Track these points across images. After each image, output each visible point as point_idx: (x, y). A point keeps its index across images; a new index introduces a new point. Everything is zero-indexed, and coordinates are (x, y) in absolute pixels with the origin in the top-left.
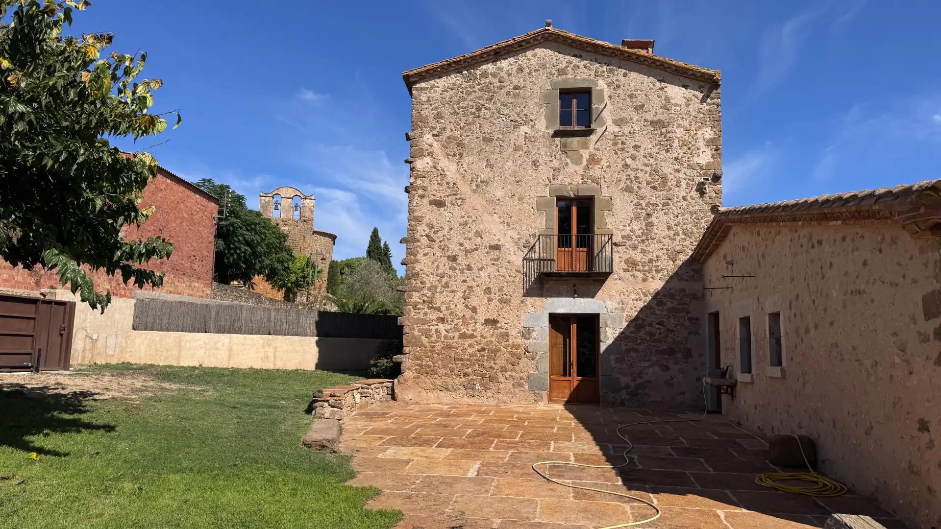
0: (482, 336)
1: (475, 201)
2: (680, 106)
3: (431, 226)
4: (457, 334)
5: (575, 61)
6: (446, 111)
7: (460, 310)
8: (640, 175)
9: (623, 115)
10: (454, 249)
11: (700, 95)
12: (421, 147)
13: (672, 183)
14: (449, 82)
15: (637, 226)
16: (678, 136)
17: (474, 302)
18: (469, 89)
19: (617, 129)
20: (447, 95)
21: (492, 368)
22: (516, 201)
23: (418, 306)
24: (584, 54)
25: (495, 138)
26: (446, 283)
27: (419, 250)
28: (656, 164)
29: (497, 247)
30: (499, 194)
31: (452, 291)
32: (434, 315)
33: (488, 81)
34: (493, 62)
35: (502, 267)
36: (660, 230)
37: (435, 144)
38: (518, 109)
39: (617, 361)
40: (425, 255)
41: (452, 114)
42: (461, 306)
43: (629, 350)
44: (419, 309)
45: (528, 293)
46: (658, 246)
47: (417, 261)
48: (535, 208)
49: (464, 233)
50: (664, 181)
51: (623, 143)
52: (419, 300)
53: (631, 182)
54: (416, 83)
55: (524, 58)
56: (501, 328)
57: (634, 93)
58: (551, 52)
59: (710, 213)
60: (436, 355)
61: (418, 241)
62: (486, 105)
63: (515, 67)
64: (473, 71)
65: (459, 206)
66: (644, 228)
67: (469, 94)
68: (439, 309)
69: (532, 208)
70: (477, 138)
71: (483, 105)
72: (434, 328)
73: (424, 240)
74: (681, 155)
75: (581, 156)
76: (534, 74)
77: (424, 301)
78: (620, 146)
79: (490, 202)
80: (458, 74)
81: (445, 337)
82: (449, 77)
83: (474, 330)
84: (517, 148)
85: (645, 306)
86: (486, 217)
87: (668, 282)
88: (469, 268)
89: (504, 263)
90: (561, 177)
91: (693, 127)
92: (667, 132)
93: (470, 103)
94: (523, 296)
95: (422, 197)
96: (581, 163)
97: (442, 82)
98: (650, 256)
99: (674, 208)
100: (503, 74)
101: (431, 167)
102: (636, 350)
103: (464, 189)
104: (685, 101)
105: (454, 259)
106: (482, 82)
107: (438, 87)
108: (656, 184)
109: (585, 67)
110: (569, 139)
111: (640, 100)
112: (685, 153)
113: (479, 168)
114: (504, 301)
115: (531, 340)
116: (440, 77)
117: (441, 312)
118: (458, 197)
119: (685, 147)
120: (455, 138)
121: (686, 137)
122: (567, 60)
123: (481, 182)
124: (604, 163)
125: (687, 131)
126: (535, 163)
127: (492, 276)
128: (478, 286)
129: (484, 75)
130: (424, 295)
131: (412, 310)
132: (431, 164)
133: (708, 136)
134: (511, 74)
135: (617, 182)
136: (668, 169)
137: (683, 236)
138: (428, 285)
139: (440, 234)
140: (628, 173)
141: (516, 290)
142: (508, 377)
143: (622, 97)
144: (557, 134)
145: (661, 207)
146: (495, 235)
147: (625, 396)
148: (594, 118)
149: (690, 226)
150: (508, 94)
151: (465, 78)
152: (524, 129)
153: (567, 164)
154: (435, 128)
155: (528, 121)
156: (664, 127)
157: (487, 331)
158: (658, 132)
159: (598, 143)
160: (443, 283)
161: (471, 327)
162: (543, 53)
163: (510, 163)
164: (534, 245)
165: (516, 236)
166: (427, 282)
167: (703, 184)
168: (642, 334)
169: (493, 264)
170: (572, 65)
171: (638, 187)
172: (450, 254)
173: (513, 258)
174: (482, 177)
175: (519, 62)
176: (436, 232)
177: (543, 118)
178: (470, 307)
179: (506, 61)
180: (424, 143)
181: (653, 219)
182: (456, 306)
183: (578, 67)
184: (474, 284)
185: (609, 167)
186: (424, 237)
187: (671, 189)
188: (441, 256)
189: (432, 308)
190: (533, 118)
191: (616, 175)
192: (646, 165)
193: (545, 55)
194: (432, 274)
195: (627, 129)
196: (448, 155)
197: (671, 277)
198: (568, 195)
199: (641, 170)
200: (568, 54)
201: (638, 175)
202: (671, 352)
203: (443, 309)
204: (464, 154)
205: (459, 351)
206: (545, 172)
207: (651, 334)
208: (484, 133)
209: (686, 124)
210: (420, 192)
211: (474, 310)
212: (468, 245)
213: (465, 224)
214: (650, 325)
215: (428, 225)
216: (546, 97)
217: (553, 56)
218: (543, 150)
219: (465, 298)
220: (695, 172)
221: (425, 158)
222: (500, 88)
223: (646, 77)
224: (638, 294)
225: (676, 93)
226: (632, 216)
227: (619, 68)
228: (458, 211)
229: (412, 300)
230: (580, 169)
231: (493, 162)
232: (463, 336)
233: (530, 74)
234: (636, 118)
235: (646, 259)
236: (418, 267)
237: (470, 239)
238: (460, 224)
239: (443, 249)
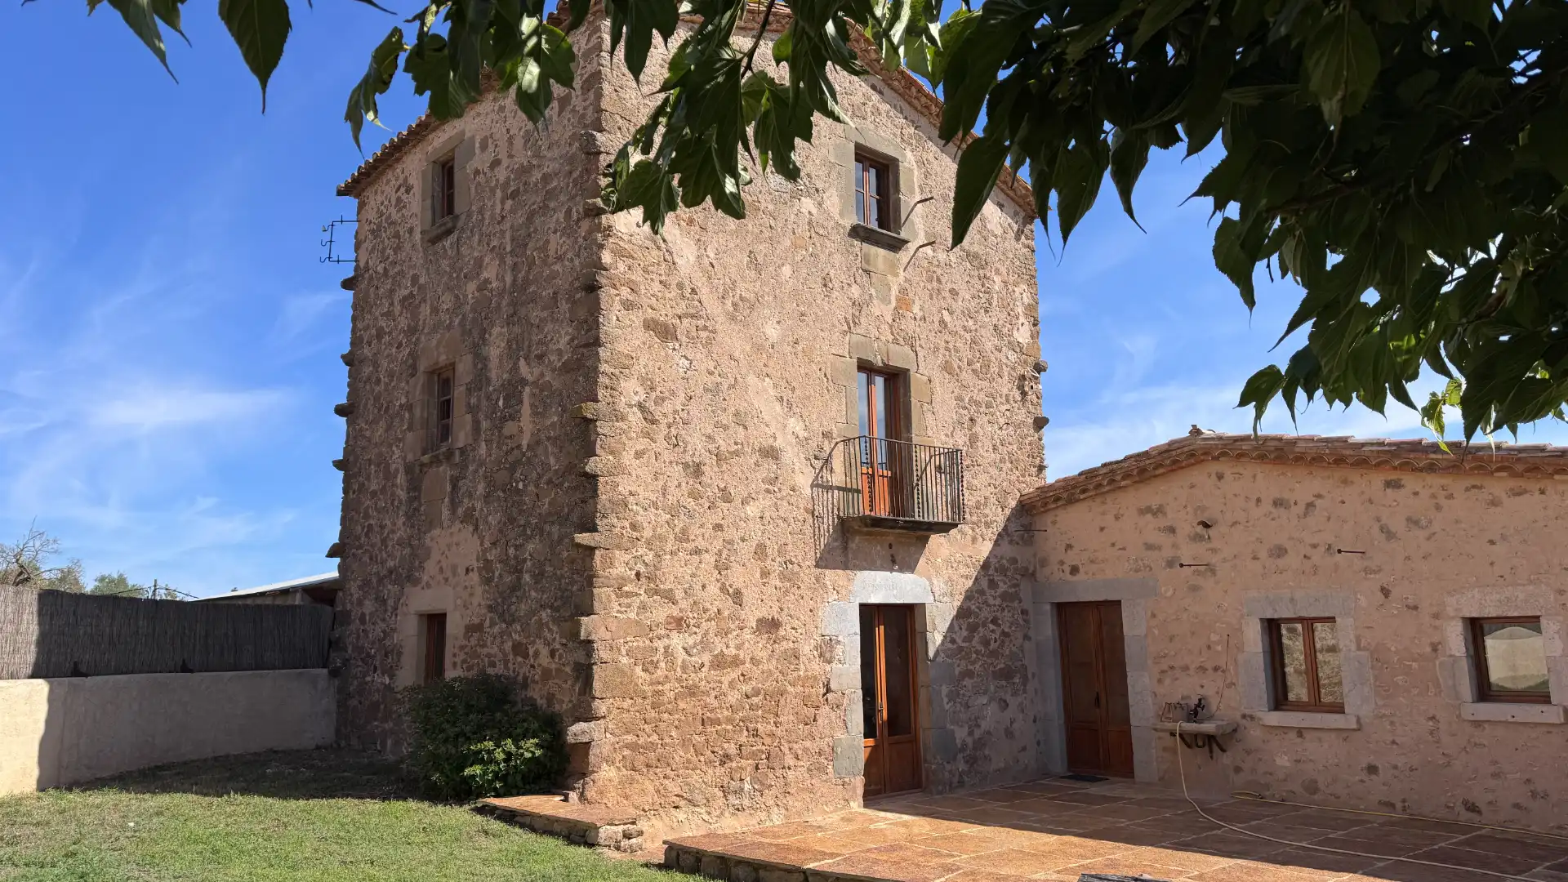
0: (752, 660)
1: (731, 340)
2: (996, 237)
3: (648, 385)
4: (707, 658)
7: (712, 597)
9: (938, 229)
10: (696, 446)
11: (1015, 228)
15: (961, 439)
16: (997, 288)
17: (736, 579)
19: (930, 252)
22: (800, 357)
23: (625, 589)
24: (886, 90)
25: (762, 207)
26: (684, 531)
27: (623, 439)
28: (976, 330)
29: (770, 454)
30: (773, 332)
31: (697, 552)
32: (660, 612)
35: (782, 499)
36: (985, 449)
39: (950, 696)
40: (638, 455)
42: (713, 589)
43: (963, 675)
44: (628, 595)
47: (622, 470)
48: (829, 376)
49: (713, 412)
51: (938, 280)
52: (629, 572)
53: (950, 356)
56: (784, 638)
61: (623, 417)
65: (704, 346)
66: (968, 443)
68: (670, 597)
69: (825, 376)
72: (660, 646)
73: (635, 417)
75: (889, 288)
77: (638, 575)
78: (935, 284)
79: (758, 348)
81: (685, 668)
83: (740, 646)
84: (798, 242)
85: (976, 590)
86: (752, 379)
87: (997, 544)
88: (726, 496)
89: (785, 490)
90: (864, 322)
91: (1011, 279)
92: (986, 277)
94: (817, 566)
95: (628, 306)
96: (889, 302)
99: (998, 414)
101: (646, 238)
102: (971, 674)
103: (712, 307)
104: (1001, 230)
105: (697, 470)
108: (978, 367)
109: (888, 116)
110: (873, 250)
114: (788, 577)
115: (834, 665)
117: (675, 603)
118: (701, 323)
123: (741, 299)
124: (917, 309)
125: (1005, 282)
126: (825, 282)
127: (767, 518)
128: (743, 540)
130: (637, 559)
131: (612, 596)
135: (935, 350)
136: (988, 343)
138: (647, 533)
139: (667, 407)
140: (946, 338)
141: (807, 552)
142: (799, 752)
143: (934, 193)
144: (857, 233)
145: (984, 408)
146: (767, 426)
148: (902, 218)
149: (1015, 448)
152: (807, 205)
153: (870, 298)
155: (812, 190)
156: (982, 267)
157: (762, 646)
159: (908, 269)
160: (677, 530)
161: (733, 639)
163: (788, 270)
164: (830, 456)
165: (802, 433)
166: (645, 525)
167: (1023, 377)
168: (976, 641)
169: (768, 491)
171: (959, 367)
172: (688, 459)
173: (798, 480)
174: (743, 289)
176: (659, 401)
177: (835, 192)
178: (730, 591)
181: (978, 429)
182: (704, 587)
183: (878, 111)
184: (735, 536)
185: (923, 319)
186: (635, 409)
187: (993, 379)
188: (671, 463)
189: (656, 592)
190: (819, 185)
194: (655, 505)
198: (875, 361)
202: (1008, 673)
203: (679, 594)
204: (710, 225)
205: (711, 700)
206: (841, 305)
209: (1004, 271)
210: (625, 292)
211: (737, 598)
212: (722, 442)
213: (716, 390)
214: (984, 624)
215: (643, 380)
216: (838, 151)
218: (837, 258)
219: (719, 568)
224: (967, 566)
226: (955, 418)
228: (701, 358)
229: (614, 572)
230: (888, 313)
231: (760, 259)
232: (719, 662)
236: (625, 486)
237: (726, 428)
238: (706, 390)
239: (675, 443)
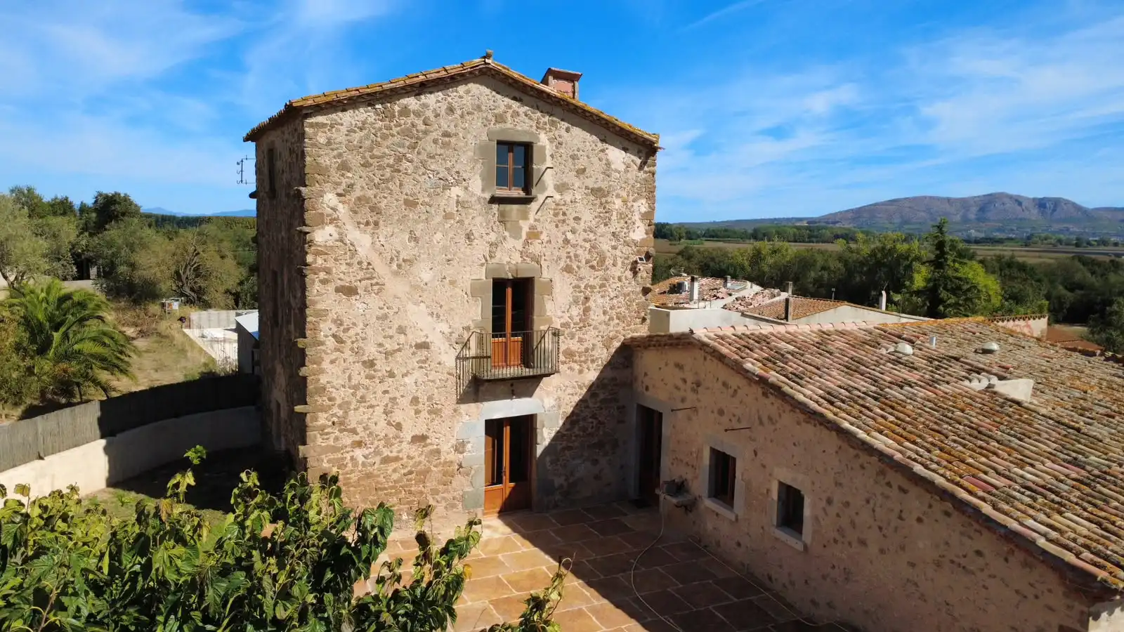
0: (409, 457)
1: (395, 287)
2: (619, 172)
3: (338, 322)
4: (377, 459)
5: (515, 105)
6: (355, 160)
7: (381, 428)
8: (580, 252)
9: (565, 180)
10: (371, 350)
11: (639, 161)
12: (320, 211)
13: (609, 262)
14: (356, 118)
15: (576, 311)
16: (617, 207)
17: (398, 416)
18: (385, 131)
19: (557, 197)
20: (357, 136)
21: (422, 493)
22: (447, 286)
23: (326, 431)
24: (525, 98)
25: (420, 202)
26: (363, 397)
27: (323, 355)
28: (595, 240)
29: (424, 346)
30: (426, 276)
31: (372, 406)
32: (347, 440)
33: (409, 122)
34: (416, 95)
35: (431, 370)
36: (596, 316)
37: (340, 207)
38: (449, 164)
39: (552, 463)
40: (332, 362)
41: (362, 165)
42: (383, 424)
43: (564, 449)
44: (327, 434)
45: (463, 399)
46: (594, 333)
47: (322, 371)
48: (469, 293)
49: (383, 330)
50: (602, 261)
51: (564, 214)
52: (327, 422)
53: (571, 261)
54: (307, 116)
55: (455, 94)
56: (431, 444)
57: (576, 153)
58: (488, 91)
59: (641, 295)
60: (352, 489)
61: (322, 343)
62: (408, 155)
63: (444, 106)
64: (389, 105)
65: (377, 294)
66: (581, 313)
67: (384, 137)
68: (354, 431)
69: (466, 294)
70: (397, 200)
71: (404, 155)
72: (348, 456)
73: (331, 342)
74: (618, 230)
75: (521, 228)
76: (467, 117)
77: (334, 423)
78: (561, 217)
79: (415, 287)
80: (370, 108)
81: (364, 464)
82: (357, 112)
83: (399, 452)
84: (448, 216)
85: (581, 401)
86: (410, 306)
87: (602, 372)
88: (391, 374)
89: (433, 365)
90: (498, 255)
91: (631, 198)
92: (606, 202)
93: (387, 151)
94: (457, 403)
95: (324, 282)
96: (521, 238)
97: (348, 118)
98: (586, 345)
99: (610, 290)
100: (429, 114)
101: (337, 241)
102: (569, 448)
103: (381, 269)
104: (624, 167)
105: (371, 364)
106: (402, 122)
107: (342, 125)
108: (595, 263)
109: (526, 115)
110: (508, 207)
111: (582, 162)
112: (622, 228)
113: (399, 242)
114: (434, 412)
115: (465, 454)
116: (344, 110)
117: (357, 434)
118: (374, 281)
119: (622, 221)
120: (367, 200)
121: (624, 210)
122: (506, 103)
123: (404, 261)
124: (544, 237)
125: (625, 202)
126: (469, 237)
127: (420, 381)
128: (402, 396)
129: (405, 112)
130: (333, 415)
131: (319, 436)
132: (336, 236)
133: (643, 210)
134: (439, 115)
135: (557, 262)
136: (605, 246)
137: (618, 321)
138: (338, 401)
139: (352, 332)
140: (568, 250)
141: (447, 396)
142: (439, 499)
143: (564, 156)
144: (494, 200)
145: (598, 289)
146: (421, 330)
147: (558, 497)
148: (535, 181)
149: (623, 309)
150: (435, 141)
151: (378, 115)
152: (456, 191)
153: (505, 238)
154: (338, 184)
155: (460, 181)
156: (605, 196)
157: (415, 451)
158: (598, 202)
159: (539, 213)
160: (358, 398)
161: (395, 448)
162: (478, 91)
163: (439, 236)
164: (468, 340)
165: (447, 330)
166: (337, 397)
167: (636, 262)
168: (576, 430)
169: (421, 367)
170: (511, 111)
171: (578, 267)
172: (365, 358)
173: (444, 358)
174: (403, 255)
175: (449, 99)
176: (346, 331)
177: (478, 177)
178: (394, 424)
179: (432, 95)
180: (325, 206)
181: (591, 304)
182: (376, 424)
183: (518, 114)
184: (398, 395)
185: (550, 242)
186: (330, 338)
187: (608, 269)
188: (354, 362)
189: (345, 430)
190: (465, 176)
191: (556, 253)
192: (585, 240)
193: (481, 94)
194: (344, 386)
195: (568, 197)
196: (359, 223)
197: (605, 366)
198: (506, 277)
199: (581, 247)
200: (507, 96)
201: (578, 253)
202: (600, 445)
203: (359, 430)
204: (381, 223)
205: (381, 479)
206: (481, 248)
207: (584, 429)
208: (407, 195)
209: (624, 194)
210: (322, 275)
211: (399, 426)
212: (389, 346)
213: (385, 317)
214: (584, 419)
215: (334, 321)
216: (482, 150)
217: (490, 97)
218: (479, 219)
219: (386, 413)
220: (630, 248)
221: (327, 228)
222: (426, 133)
223: (589, 134)
224: (574, 387)
225: (617, 156)
226: (571, 300)
227: (562, 120)
228: (374, 302)
229: (319, 423)
230: (519, 244)
231: (418, 234)
232: (386, 460)
233: (462, 116)
234: (577, 185)
235: (582, 349)
236: (323, 379)
237: (391, 337)
238: (378, 318)
239: (357, 352)
